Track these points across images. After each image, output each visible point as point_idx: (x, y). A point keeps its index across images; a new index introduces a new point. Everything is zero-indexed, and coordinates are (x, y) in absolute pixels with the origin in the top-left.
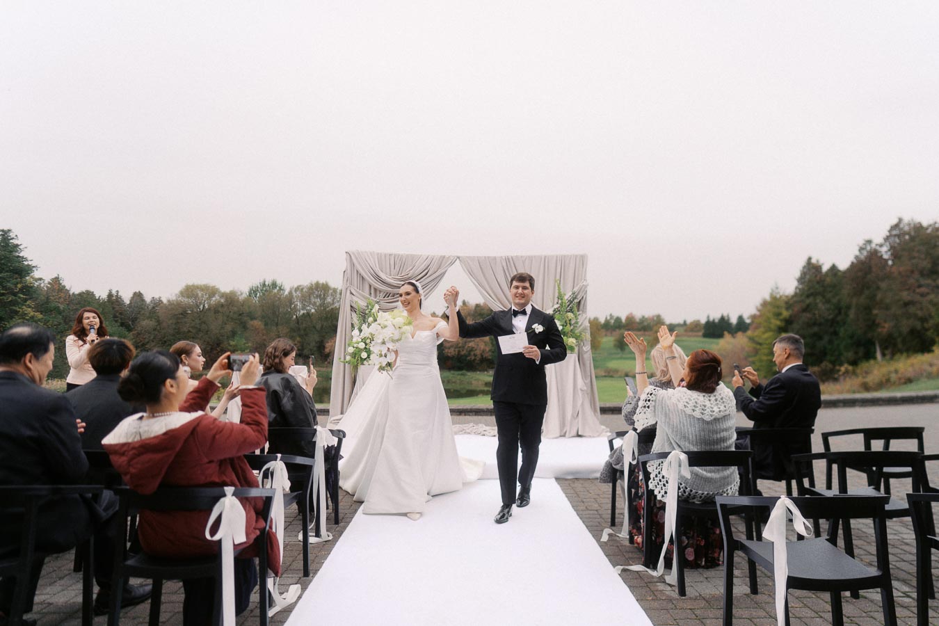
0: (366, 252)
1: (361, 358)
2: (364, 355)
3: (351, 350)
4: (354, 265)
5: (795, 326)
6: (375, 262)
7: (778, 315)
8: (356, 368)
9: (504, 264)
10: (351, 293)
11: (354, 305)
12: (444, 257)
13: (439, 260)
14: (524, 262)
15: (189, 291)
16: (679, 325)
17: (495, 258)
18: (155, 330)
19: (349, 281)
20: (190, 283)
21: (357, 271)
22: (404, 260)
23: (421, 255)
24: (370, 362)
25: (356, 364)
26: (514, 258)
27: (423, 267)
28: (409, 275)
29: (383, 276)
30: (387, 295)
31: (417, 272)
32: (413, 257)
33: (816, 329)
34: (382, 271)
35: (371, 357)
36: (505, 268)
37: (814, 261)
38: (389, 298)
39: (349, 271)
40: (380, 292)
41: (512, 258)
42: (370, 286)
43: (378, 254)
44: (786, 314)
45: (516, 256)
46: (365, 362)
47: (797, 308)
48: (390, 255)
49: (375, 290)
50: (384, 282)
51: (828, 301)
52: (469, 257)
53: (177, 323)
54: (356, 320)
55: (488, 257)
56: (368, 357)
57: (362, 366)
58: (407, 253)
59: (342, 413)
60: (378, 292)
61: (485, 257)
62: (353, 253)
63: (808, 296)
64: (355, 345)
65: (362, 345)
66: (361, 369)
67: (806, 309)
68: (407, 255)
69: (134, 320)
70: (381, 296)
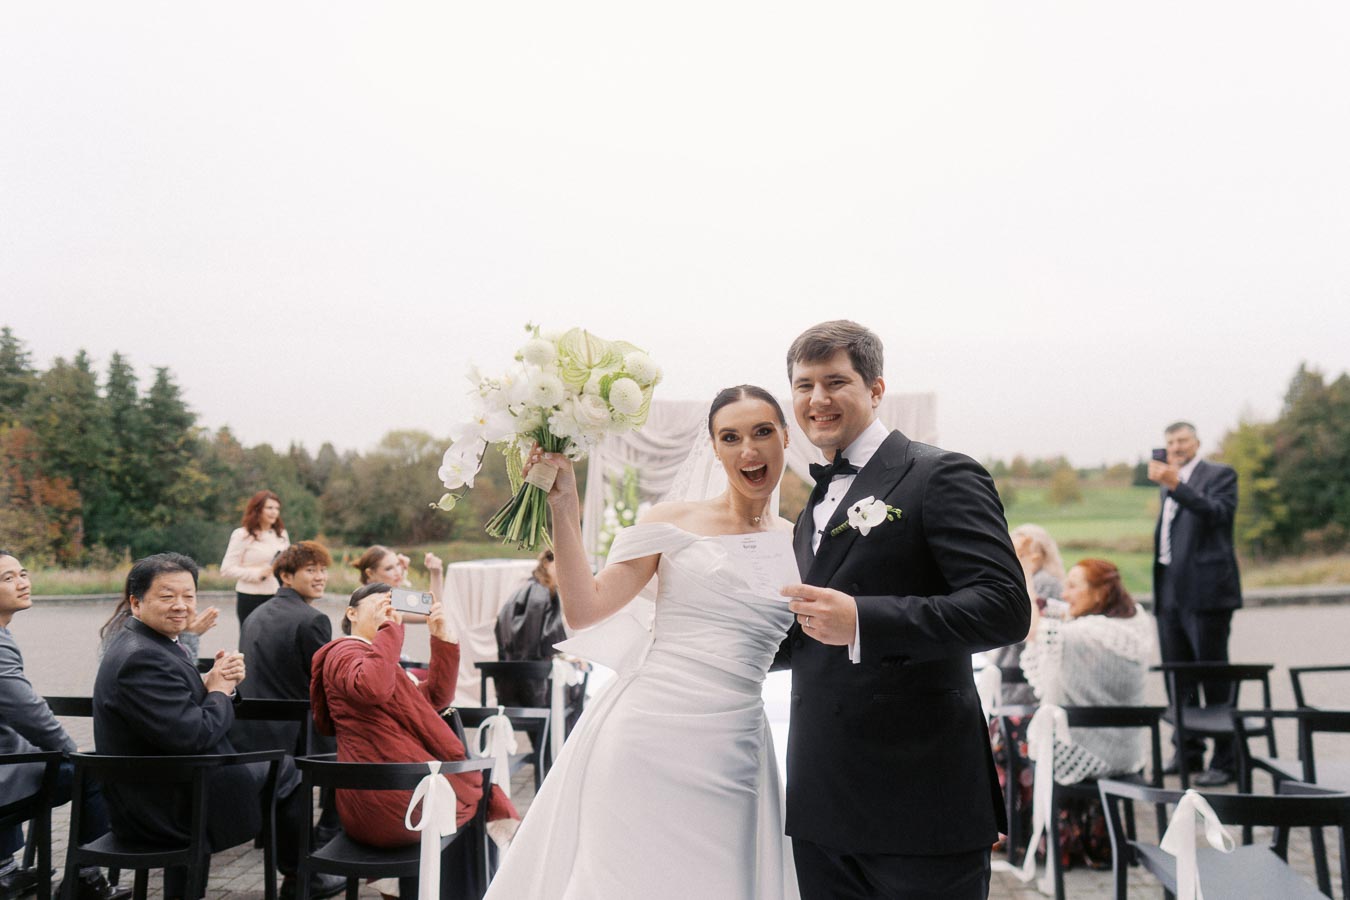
5: (1281, 469)
7: (1251, 452)
10: (603, 457)
11: (607, 474)
15: (394, 439)
16: (1094, 471)
18: (350, 492)
20: (395, 429)
30: (653, 458)
33: (1315, 473)
37: (1310, 368)
40: (643, 454)
42: (629, 448)
44: (1265, 450)
47: (1283, 441)
49: (636, 452)
50: (647, 441)
51: (1335, 429)
53: (379, 484)
54: (610, 495)
60: (640, 455)
63: (1302, 422)
67: (1299, 442)
69: (324, 480)
70: (643, 460)
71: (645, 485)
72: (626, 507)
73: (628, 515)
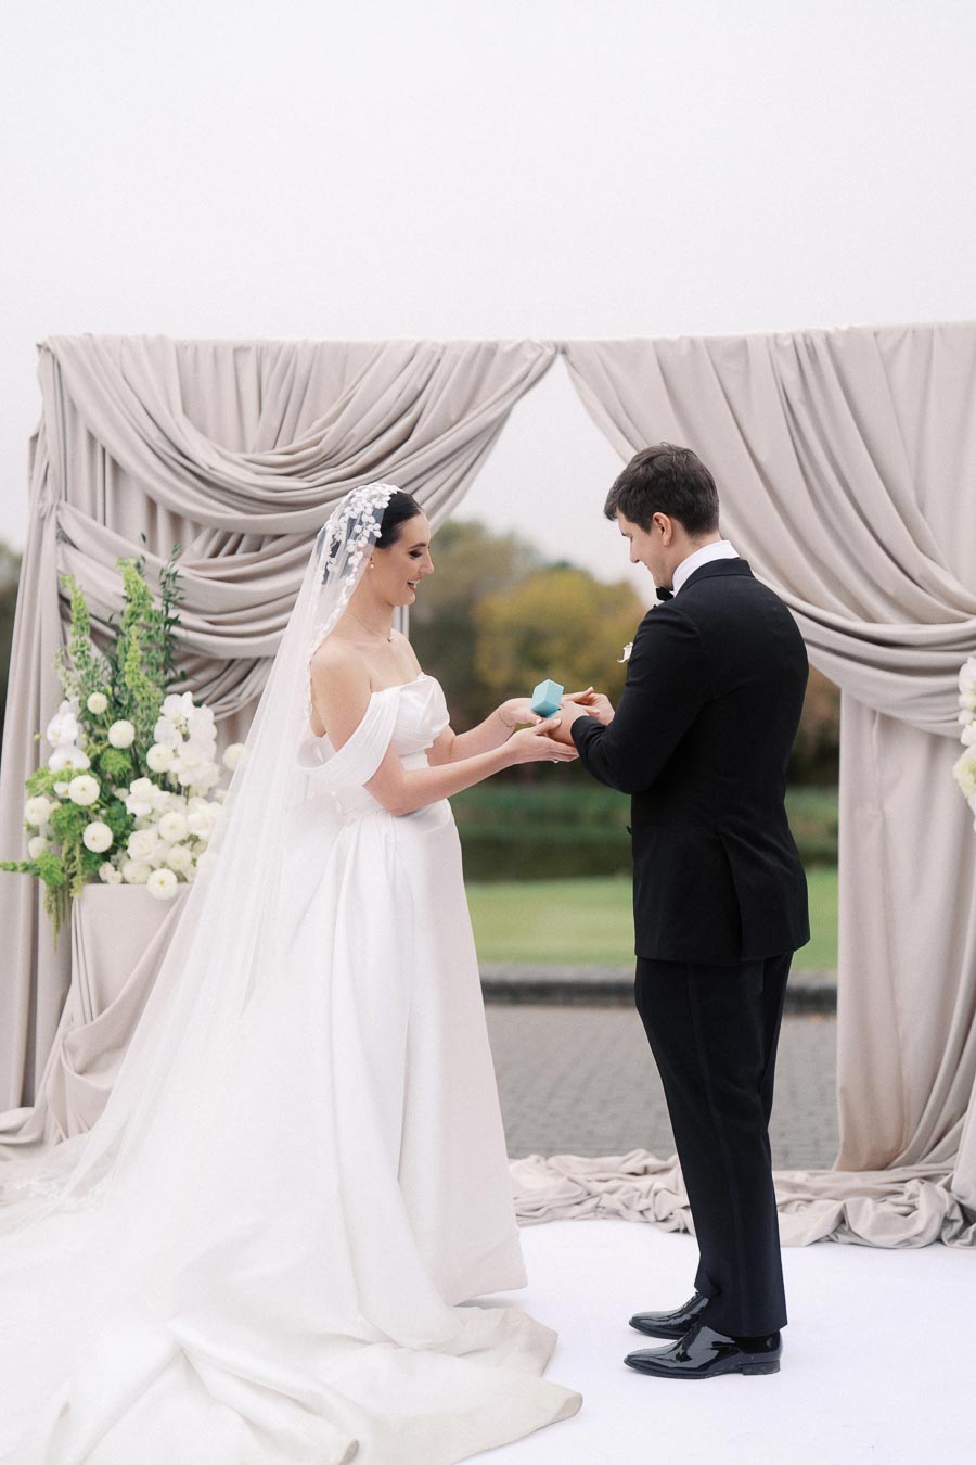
0: (125, 342)
1: (83, 846)
2: (98, 836)
3: (38, 810)
4: (74, 408)
6: (166, 391)
8: (63, 895)
9: (791, 376)
10: (64, 538)
11: (68, 593)
12: (491, 351)
13: (470, 363)
14: (887, 367)
17: (742, 347)
19: (53, 482)
21: (92, 438)
22: (302, 371)
23: (383, 346)
24: (129, 870)
25: (60, 878)
26: (839, 344)
27: (389, 400)
28: (326, 446)
29: (204, 454)
30: (228, 542)
31: (362, 428)
32: (343, 357)
34: (203, 430)
35: (134, 841)
36: (795, 396)
38: (239, 556)
39: (50, 439)
40: (197, 527)
41: (828, 339)
42: (152, 506)
43: (180, 349)
45: (849, 333)
46: (106, 870)
48: (238, 351)
49: (176, 519)
50: (206, 482)
52: (615, 349)
55: (710, 344)
56: (119, 842)
57: (92, 888)
58: (317, 339)
59: (26, 1100)
60: (188, 531)
61: (693, 342)
62: (70, 350)
64: (60, 788)
65: (86, 790)
66: (90, 901)
68: (318, 350)
70: (196, 546)
71: (192, 629)
72: (118, 709)
73: (121, 733)
